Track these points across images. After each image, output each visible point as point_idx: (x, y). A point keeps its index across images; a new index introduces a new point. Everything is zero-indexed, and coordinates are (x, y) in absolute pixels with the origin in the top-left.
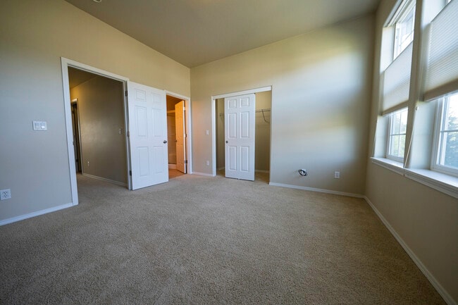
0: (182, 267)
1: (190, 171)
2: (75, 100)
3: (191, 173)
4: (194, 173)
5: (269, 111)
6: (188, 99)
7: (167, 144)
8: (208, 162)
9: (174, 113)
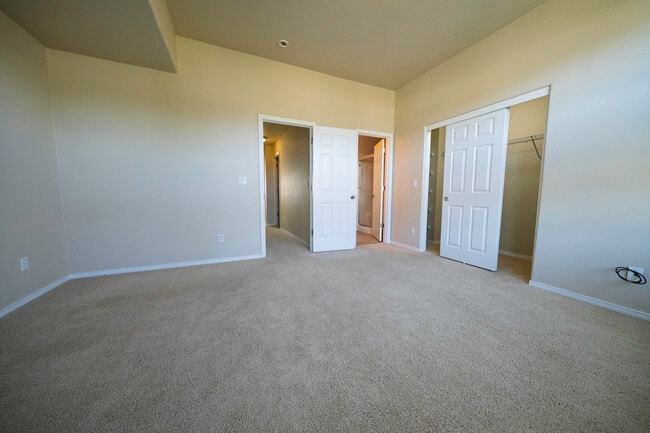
0: (321, 355)
1: (388, 239)
2: (277, 154)
3: (389, 242)
4: (393, 242)
5: (542, 138)
6: (390, 137)
7: (356, 200)
8: (414, 229)
9: (373, 158)
